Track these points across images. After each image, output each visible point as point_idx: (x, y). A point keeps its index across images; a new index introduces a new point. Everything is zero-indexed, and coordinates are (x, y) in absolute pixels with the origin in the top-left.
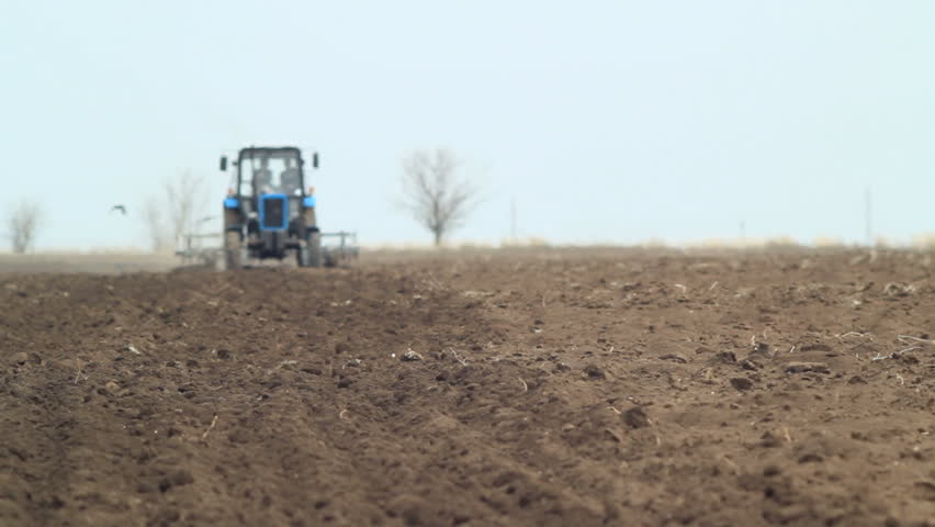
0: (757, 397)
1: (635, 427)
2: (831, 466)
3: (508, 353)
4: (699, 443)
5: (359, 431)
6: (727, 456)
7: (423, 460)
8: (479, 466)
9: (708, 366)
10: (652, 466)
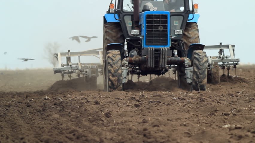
0: (141, 109)
1: (108, 117)
2: (161, 128)
3: (73, 97)
4: (126, 122)
5: (33, 119)
6: (133, 125)
7: (50, 126)
8: (65, 128)
9: (128, 101)
10: (113, 128)
